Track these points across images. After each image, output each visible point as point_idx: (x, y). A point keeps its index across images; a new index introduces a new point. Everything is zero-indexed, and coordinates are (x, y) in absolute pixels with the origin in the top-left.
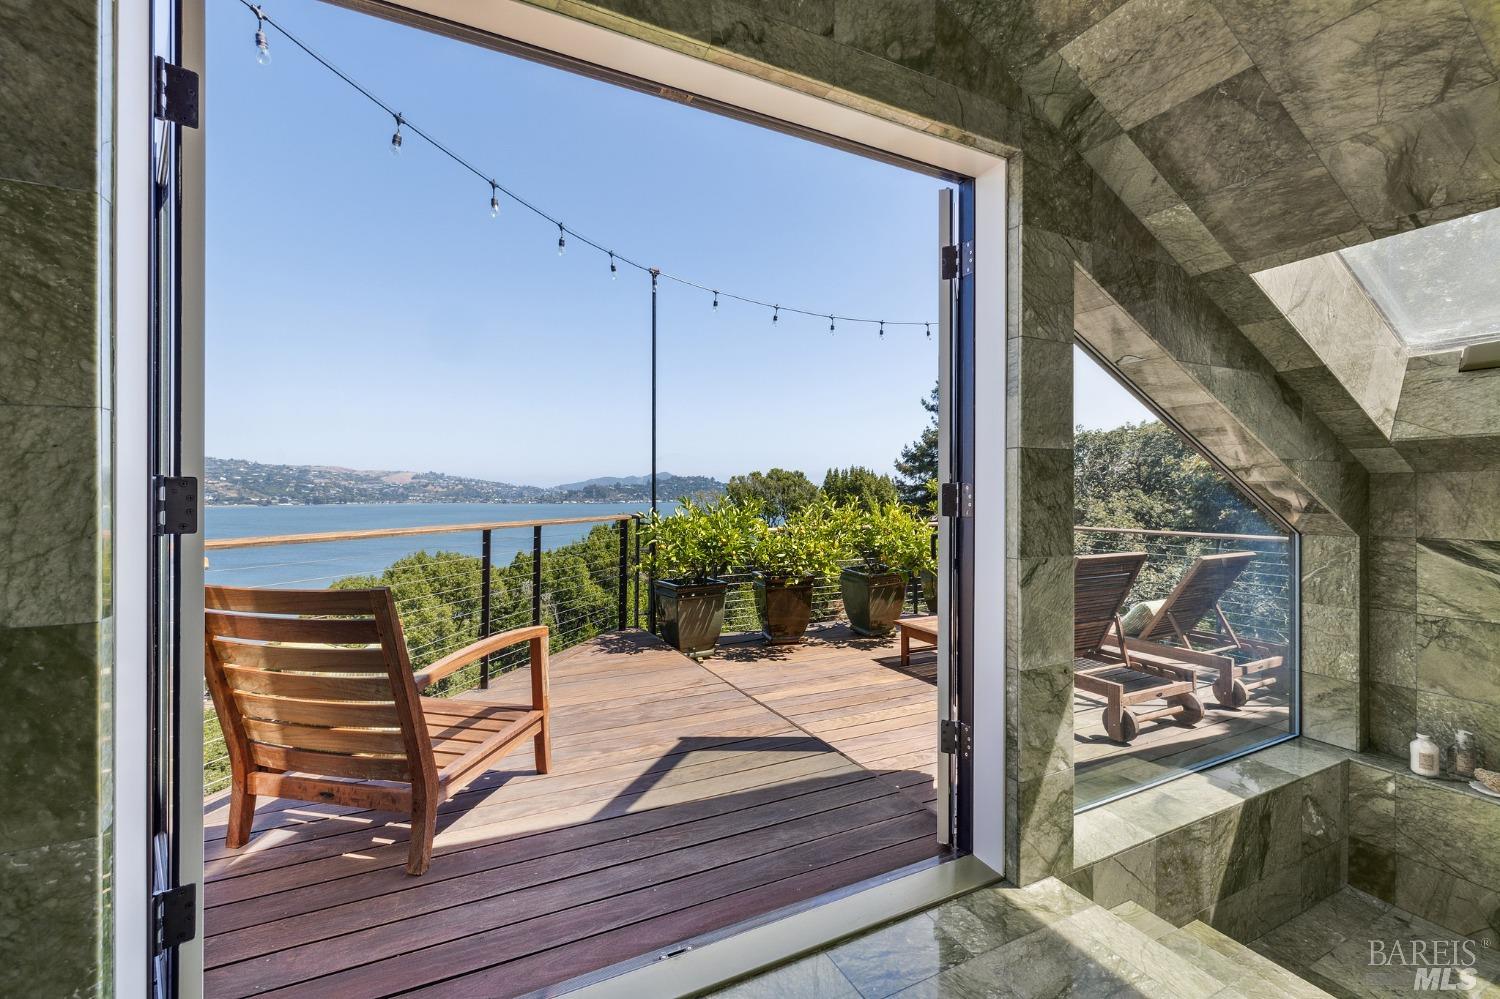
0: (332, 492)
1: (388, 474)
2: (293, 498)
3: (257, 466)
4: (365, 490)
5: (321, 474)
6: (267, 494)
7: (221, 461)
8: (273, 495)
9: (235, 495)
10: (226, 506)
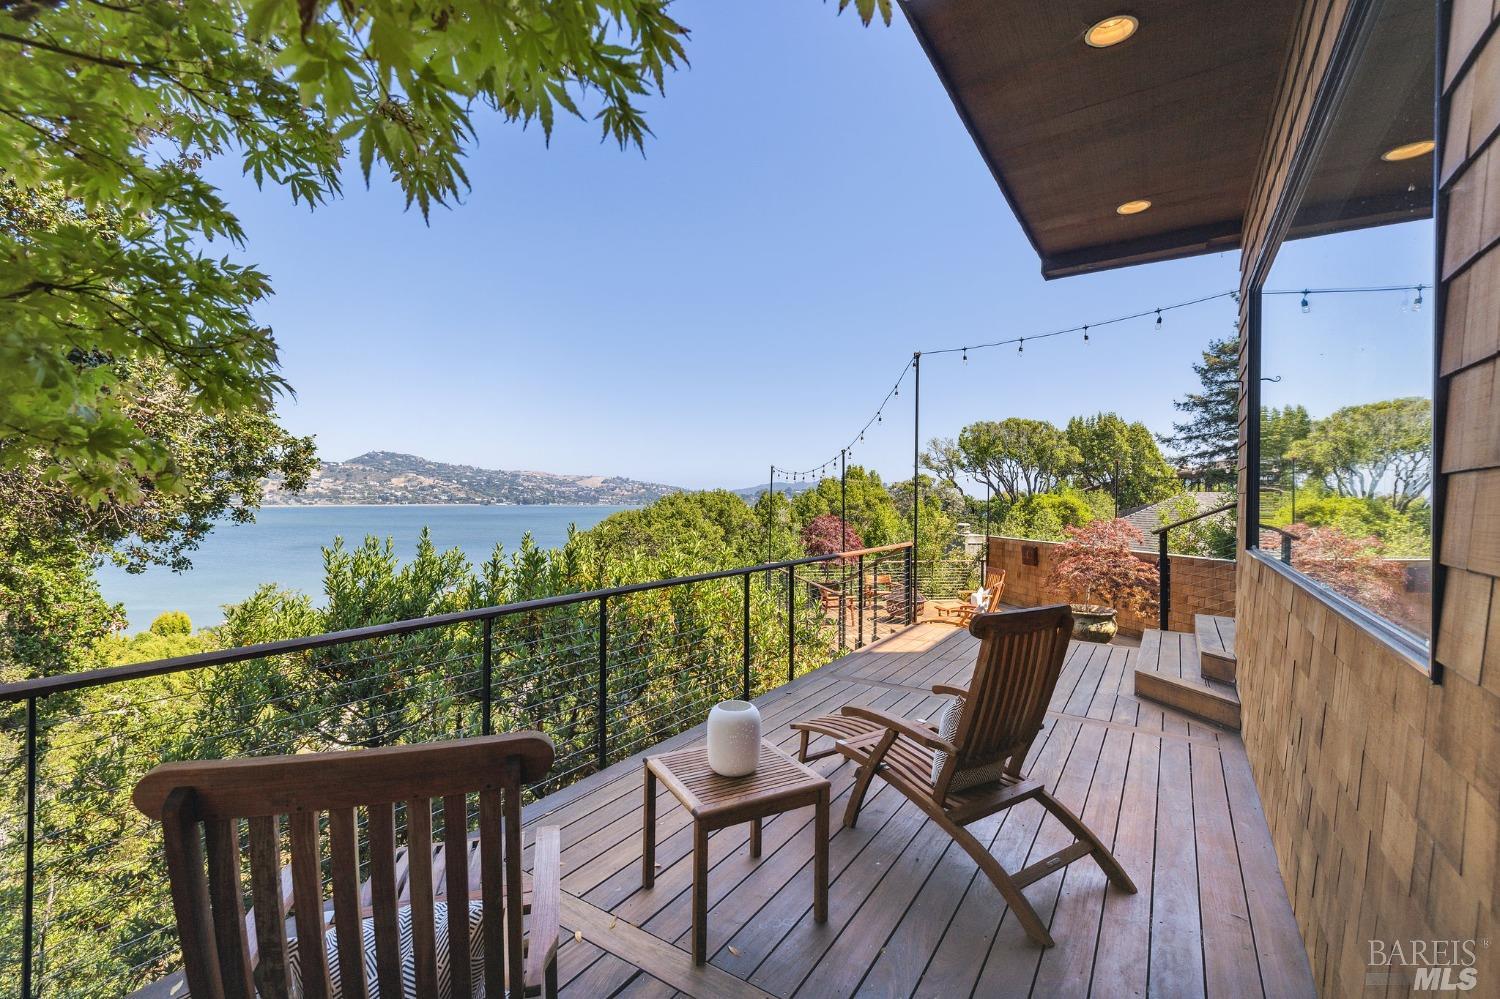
0: (538, 494)
1: (581, 479)
2: (507, 498)
3: (479, 471)
4: (564, 493)
5: (528, 479)
6: (488, 495)
7: (453, 466)
8: (492, 496)
9: (464, 496)
10: (458, 504)
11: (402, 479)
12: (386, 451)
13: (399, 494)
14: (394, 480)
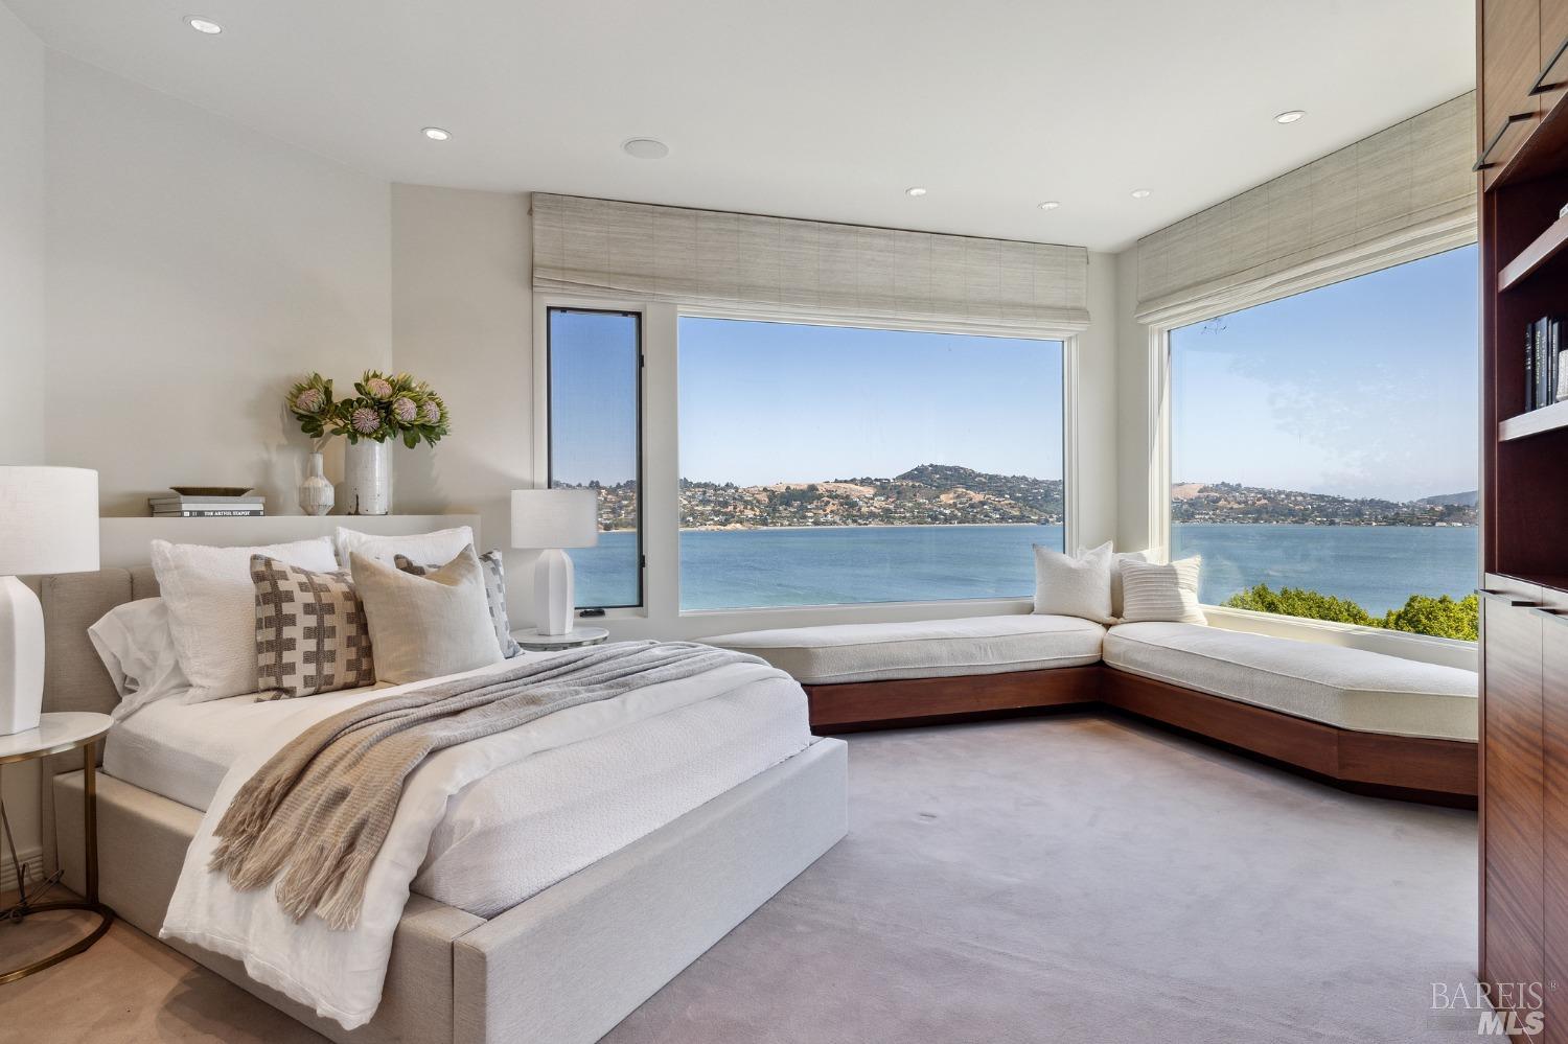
11: (951, 495)
12: (935, 464)
13: (947, 512)
14: (943, 497)
